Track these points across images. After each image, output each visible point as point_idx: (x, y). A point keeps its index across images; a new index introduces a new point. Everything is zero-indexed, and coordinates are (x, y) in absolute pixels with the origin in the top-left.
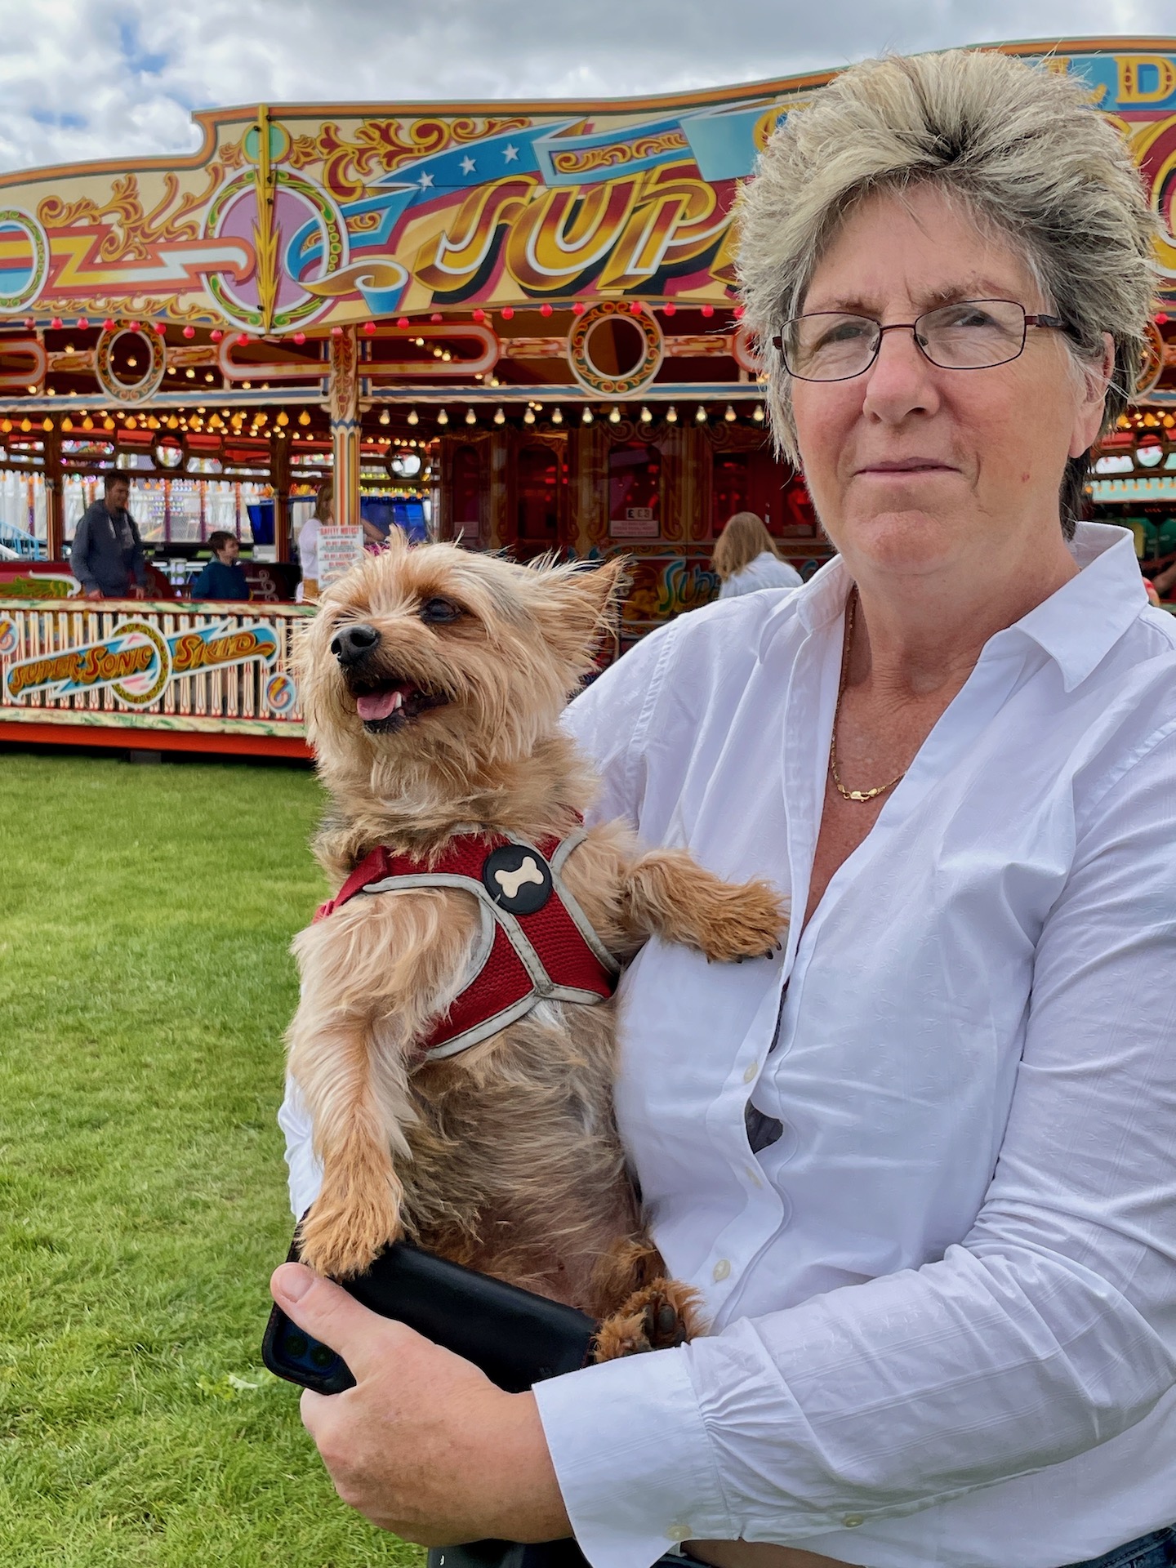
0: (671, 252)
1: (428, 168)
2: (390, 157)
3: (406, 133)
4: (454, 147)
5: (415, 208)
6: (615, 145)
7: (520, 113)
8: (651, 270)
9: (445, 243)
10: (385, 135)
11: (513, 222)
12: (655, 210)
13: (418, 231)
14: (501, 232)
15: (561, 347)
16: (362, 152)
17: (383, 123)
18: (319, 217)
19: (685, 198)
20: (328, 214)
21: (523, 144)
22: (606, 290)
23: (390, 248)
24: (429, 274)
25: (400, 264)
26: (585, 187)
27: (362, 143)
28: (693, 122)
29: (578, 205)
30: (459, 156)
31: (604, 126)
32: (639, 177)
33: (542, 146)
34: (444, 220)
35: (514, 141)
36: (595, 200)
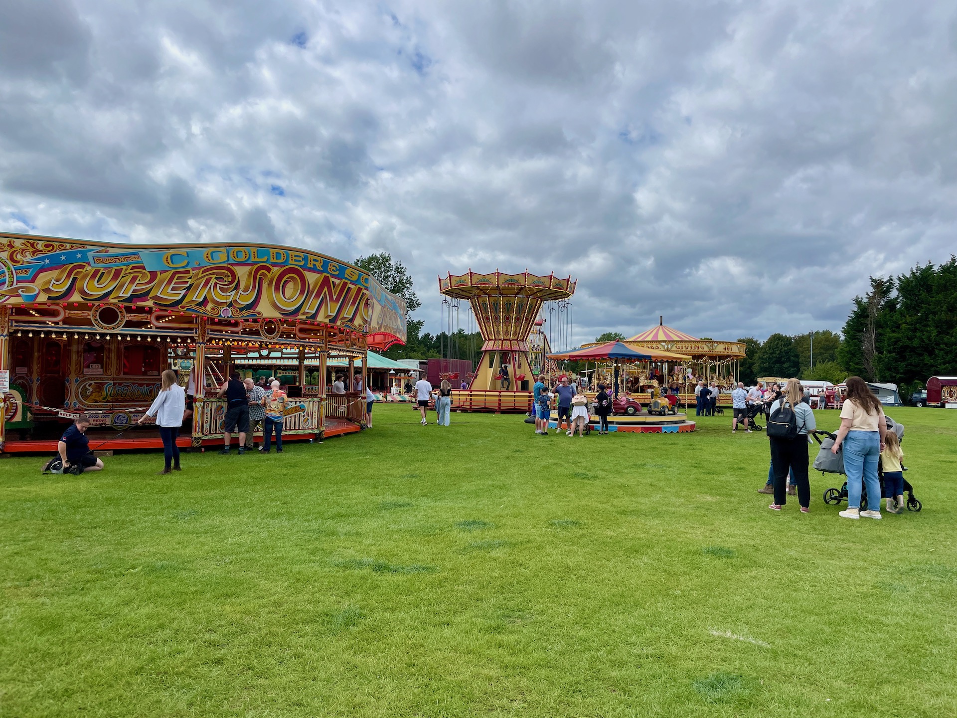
0: (134, 291)
1: (48, 257)
2: (34, 253)
3: (40, 246)
4: (58, 252)
5: (43, 270)
6: (117, 257)
7: (83, 244)
8: (128, 295)
9: (53, 281)
10: (32, 245)
11: (79, 277)
12: (130, 278)
13: (43, 277)
14: (75, 280)
15: (90, 315)
16: (23, 250)
17: (32, 242)
18: (5, 269)
19: (140, 275)
20: (9, 269)
21: (84, 254)
22: (112, 300)
23: (33, 281)
24: (47, 290)
25: (36, 286)
26: (105, 269)
27: (23, 247)
28: (143, 254)
29: (103, 274)
30: (60, 255)
31: (112, 251)
32: (124, 267)
33: (90, 255)
34: (55, 274)
35: (80, 252)
36: (109, 273)
